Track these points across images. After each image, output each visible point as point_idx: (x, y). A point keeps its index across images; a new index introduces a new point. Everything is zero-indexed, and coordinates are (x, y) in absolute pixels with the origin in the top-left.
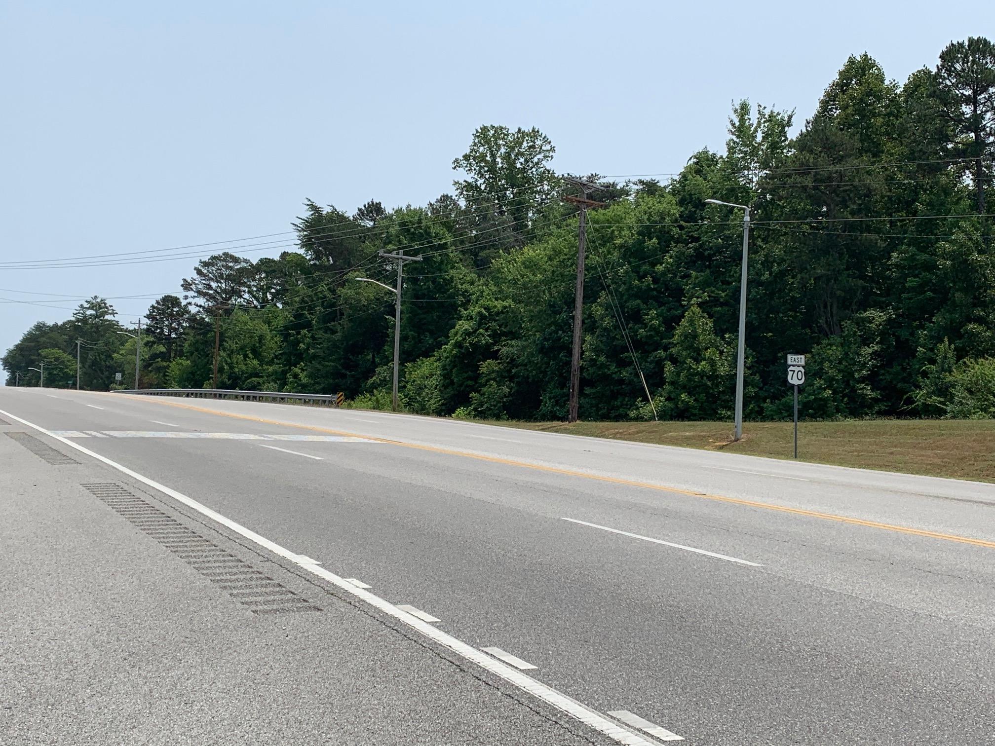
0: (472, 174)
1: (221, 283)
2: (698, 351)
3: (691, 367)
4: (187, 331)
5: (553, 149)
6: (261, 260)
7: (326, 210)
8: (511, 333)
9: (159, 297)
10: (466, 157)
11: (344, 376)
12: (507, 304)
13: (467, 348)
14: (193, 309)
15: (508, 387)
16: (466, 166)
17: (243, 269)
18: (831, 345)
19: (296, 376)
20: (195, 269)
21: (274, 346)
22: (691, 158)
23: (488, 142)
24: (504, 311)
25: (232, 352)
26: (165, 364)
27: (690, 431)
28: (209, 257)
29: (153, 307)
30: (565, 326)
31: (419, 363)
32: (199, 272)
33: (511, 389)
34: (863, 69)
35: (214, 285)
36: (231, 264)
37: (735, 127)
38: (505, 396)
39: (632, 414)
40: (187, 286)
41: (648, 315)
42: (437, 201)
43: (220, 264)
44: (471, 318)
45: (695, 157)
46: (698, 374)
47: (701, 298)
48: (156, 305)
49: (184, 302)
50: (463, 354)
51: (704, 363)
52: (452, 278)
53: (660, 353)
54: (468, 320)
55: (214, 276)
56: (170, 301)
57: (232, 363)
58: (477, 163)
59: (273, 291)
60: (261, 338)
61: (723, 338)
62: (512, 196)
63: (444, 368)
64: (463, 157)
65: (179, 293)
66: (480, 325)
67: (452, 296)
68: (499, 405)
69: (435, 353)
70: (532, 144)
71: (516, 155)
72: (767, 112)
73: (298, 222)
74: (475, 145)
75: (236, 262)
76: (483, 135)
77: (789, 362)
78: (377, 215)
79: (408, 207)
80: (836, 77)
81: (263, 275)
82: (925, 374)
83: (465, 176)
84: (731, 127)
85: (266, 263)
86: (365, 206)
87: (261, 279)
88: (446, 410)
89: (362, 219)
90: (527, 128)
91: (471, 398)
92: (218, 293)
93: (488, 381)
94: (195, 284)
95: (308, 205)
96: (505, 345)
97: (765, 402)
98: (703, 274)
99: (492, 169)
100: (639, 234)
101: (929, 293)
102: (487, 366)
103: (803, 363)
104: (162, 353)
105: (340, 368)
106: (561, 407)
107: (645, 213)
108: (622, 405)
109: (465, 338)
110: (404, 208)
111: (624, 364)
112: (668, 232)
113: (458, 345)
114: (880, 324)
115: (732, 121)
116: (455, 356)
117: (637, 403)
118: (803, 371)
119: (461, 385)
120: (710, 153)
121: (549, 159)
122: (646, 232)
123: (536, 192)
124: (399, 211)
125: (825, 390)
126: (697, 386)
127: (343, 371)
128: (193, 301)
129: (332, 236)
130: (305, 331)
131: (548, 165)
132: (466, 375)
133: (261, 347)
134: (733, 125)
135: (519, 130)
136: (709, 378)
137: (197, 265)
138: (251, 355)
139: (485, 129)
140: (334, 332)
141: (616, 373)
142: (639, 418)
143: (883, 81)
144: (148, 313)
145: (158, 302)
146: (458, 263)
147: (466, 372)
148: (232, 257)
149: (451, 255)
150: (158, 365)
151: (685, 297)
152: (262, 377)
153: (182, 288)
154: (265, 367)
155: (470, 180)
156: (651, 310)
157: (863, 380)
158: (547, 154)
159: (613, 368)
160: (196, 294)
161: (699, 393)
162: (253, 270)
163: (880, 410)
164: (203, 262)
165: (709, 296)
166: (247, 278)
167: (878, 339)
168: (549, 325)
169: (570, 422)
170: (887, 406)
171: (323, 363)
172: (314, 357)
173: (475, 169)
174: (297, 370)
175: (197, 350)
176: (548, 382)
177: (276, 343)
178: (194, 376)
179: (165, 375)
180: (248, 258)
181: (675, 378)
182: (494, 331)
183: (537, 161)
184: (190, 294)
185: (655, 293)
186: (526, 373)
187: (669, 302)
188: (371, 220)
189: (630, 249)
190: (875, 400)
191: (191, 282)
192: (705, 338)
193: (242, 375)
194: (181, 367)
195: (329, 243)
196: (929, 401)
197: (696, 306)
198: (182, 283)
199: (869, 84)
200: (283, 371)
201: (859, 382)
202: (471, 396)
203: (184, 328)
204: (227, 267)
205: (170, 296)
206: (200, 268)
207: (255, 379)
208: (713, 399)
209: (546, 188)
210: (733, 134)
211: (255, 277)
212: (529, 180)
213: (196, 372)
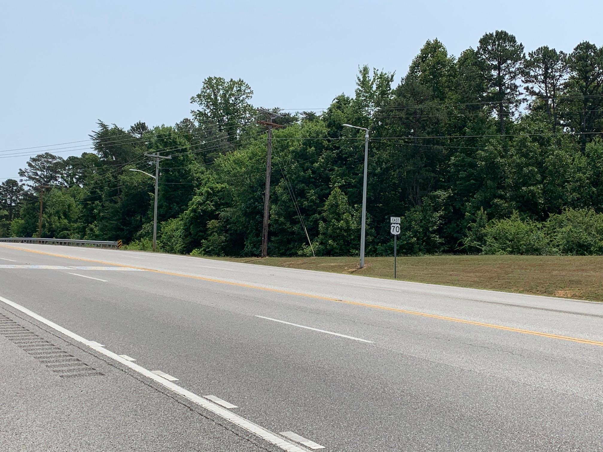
0: (203, 106)
1: (44, 172)
2: (339, 215)
3: (334, 225)
4: (22, 201)
5: (252, 92)
6: (70, 158)
7: (111, 127)
8: (227, 203)
9: (4, 180)
10: (199, 96)
11: (122, 230)
12: (224, 186)
13: (199, 213)
14: (26, 188)
15: (224, 236)
16: (199, 102)
17: (57, 164)
18: (416, 211)
19: (92, 230)
20: (27, 163)
21: (78, 211)
22: (334, 99)
23: (212, 87)
24: (222, 190)
25: (51, 215)
26: (8, 222)
27: (334, 262)
28: (36, 155)
30: (259, 199)
31: (170, 222)
32: (30, 165)
33: (226, 237)
34: (435, 48)
35: (39, 173)
36: (50, 160)
38: (223, 242)
39: (300, 252)
40: (22, 173)
41: (309, 193)
42: (181, 122)
43: (43, 160)
44: (202, 194)
45: (337, 99)
46: (338, 228)
47: (340, 183)
48: (2, 185)
49: (20, 184)
50: (197, 216)
51: (342, 222)
52: (190, 170)
53: (316, 216)
54: (200, 195)
55: (40, 167)
56: (11, 183)
57: (51, 222)
58: (205, 100)
59: (77, 177)
60: (69, 206)
61: (353, 207)
62: (227, 120)
63: (185, 225)
64: (197, 96)
65: (17, 178)
66: (207, 199)
67: (190, 181)
68: (219, 247)
69: (180, 216)
70: (239, 89)
71: (230, 95)
72: (379, 73)
73: (93, 134)
74: (204, 88)
75: (53, 159)
76: (209, 82)
77: (392, 222)
78: (143, 131)
79: (163, 125)
80: (419, 53)
81: (71, 167)
82: (470, 229)
83: (198, 107)
84: (358, 81)
85: (72, 159)
86: (135, 125)
87: (69, 169)
88: (186, 251)
89: (133, 133)
90: (236, 79)
91: (202, 243)
92: (42, 178)
93: (212, 233)
94: (28, 172)
95: (99, 124)
96: (222, 211)
97: (377, 245)
98: (341, 169)
99: (215, 104)
100: (304, 144)
101: (472, 181)
102: (212, 224)
104: (5, 215)
105: (120, 224)
106: (257, 249)
107: (308, 132)
108: (294, 247)
109: (198, 207)
110: (160, 126)
111: (294, 222)
112: (321, 144)
113: (194, 211)
114: (444, 199)
115: (358, 77)
116: (192, 218)
117: (302, 246)
118: (399, 226)
119: (196, 236)
120: (346, 96)
121: (250, 98)
122: (308, 143)
123: (242, 118)
124: (157, 128)
125: (412, 238)
126: (338, 236)
127: (122, 227)
128: (26, 183)
129: (114, 143)
130: (98, 202)
131: (249, 102)
132: (199, 229)
133: (69, 212)
134: (359, 80)
135: (231, 80)
136: (345, 231)
137: (29, 160)
138: (63, 217)
139: (210, 79)
140: (116, 203)
141: (290, 228)
142: (304, 255)
143: (446, 56)
145: (3, 184)
146: (193, 161)
147: (199, 227)
148: (51, 155)
149: (189, 156)
150: (4, 223)
151: (331, 182)
152: (70, 230)
153: (19, 175)
154: (72, 224)
155: (201, 110)
156: (311, 190)
157: (434, 232)
158: (248, 95)
159: (288, 224)
160: (28, 179)
161: (339, 240)
162: (64, 164)
163: (444, 249)
164: (32, 159)
165: (345, 182)
166: (61, 169)
167: (443, 208)
168: (250, 199)
169: (262, 258)
170: (448, 247)
171: (109, 222)
172: (103, 218)
173: (204, 103)
174: (92, 226)
175: (28, 214)
176: (249, 234)
177: (79, 209)
178: (26, 230)
179: (8, 229)
180: (61, 156)
181: (325, 231)
182: (216, 202)
183: (242, 99)
184: (24, 178)
185: (313, 180)
186: (236, 228)
187: (322, 185)
188: (139, 134)
189: (298, 153)
190: (441, 244)
191: (24, 171)
192: (343, 207)
193: (57, 229)
194: (18, 224)
195: (113, 147)
196: (472, 245)
197: (338, 188)
198: (19, 171)
199: (438, 57)
200: (83, 227)
201: (432, 233)
202: (202, 242)
203: (20, 200)
204: (48, 162)
205: (11, 180)
206: (30, 162)
207: (65, 232)
208: (348, 243)
209: (248, 115)
210: (359, 85)
211: (65, 168)
212: (237, 111)
213: (28, 227)
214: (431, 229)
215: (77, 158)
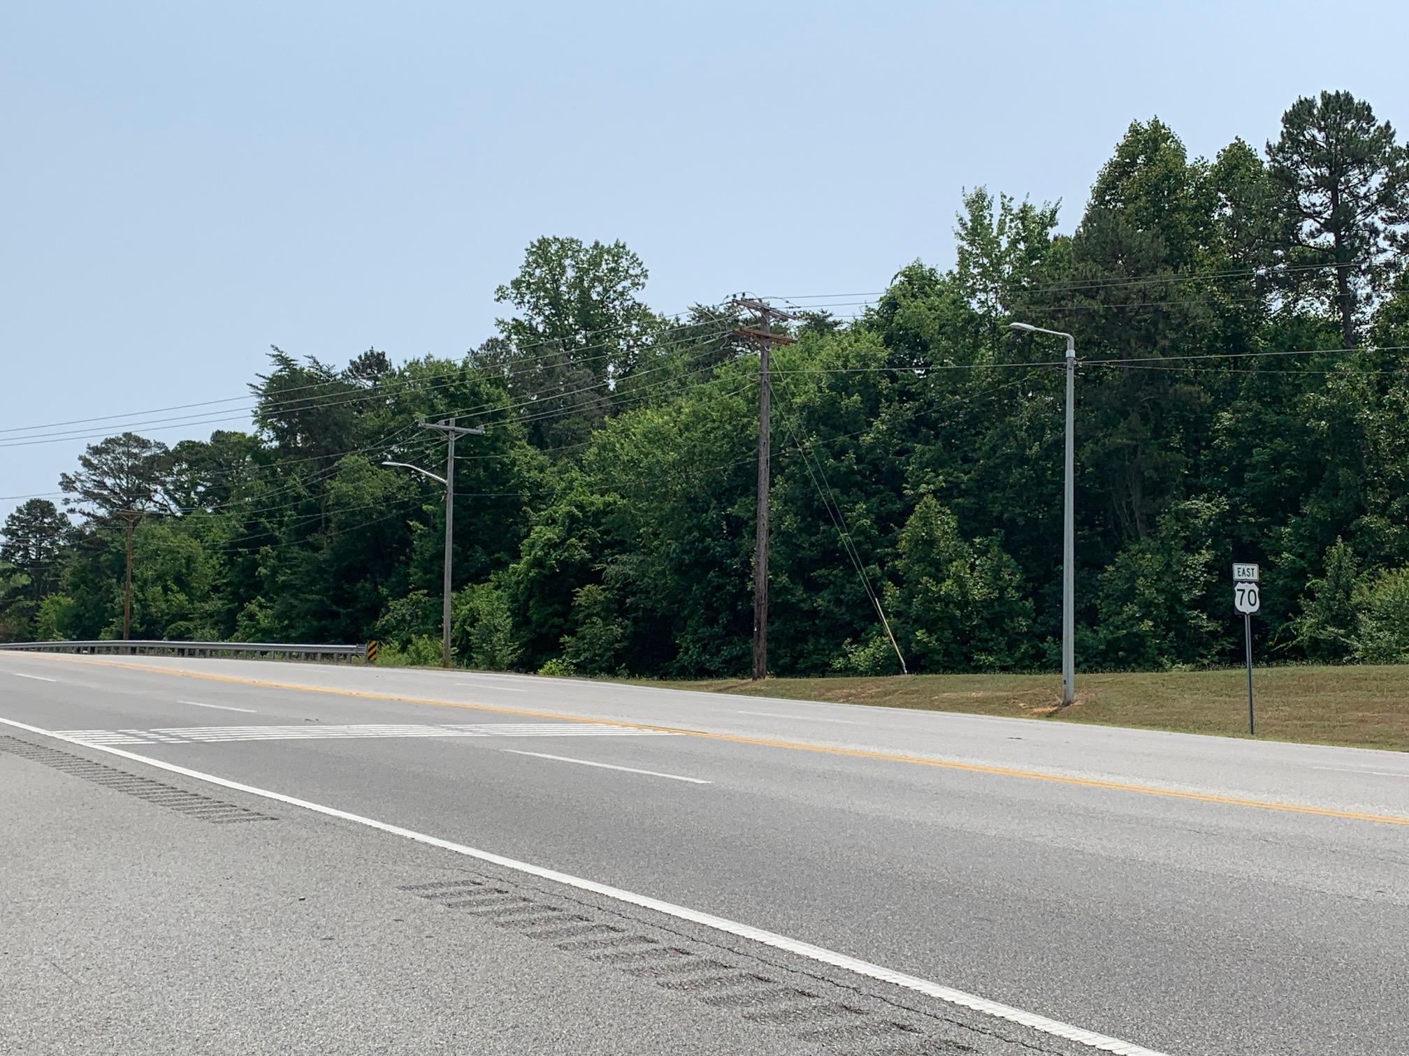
0: (525, 309)
1: (120, 478)
2: (937, 565)
3: (927, 590)
4: (66, 552)
5: (645, 274)
6: (181, 444)
7: (304, 364)
8: (622, 543)
9: (22, 503)
10: (516, 284)
11: (335, 615)
12: (611, 500)
13: (552, 567)
14: (76, 521)
15: (620, 625)
16: (516, 297)
17: (153, 459)
19: (251, 617)
20: (80, 458)
21: (209, 572)
22: (896, 276)
23: (548, 262)
24: (607, 510)
25: (145, 582)
26: (32, 604)
28: (102, 439)
29: (12, 517)
30: (714, 530)
31: (468, 591)
32: (87, 463)
33: (624, 628)
34: (1155, 141)
35: (109, 482)
36: (135, 451)
37: (966, 229)
38: (618, 641)
39: (838, 663)
40: (67, 484)
41: (851, 510)
42: (482, 348)
43: (119, 450)
44: (554, 522)
45: (903, 274)
46: (939, 599)
47: (934, 483)
48: (17, 515)
49: (60, 509)
50: (545, 576)
51: (949, 582)
52: (514, 463)
53: (874, 569)
54: (548, 525)
55: (110, 468)
56: (39, 508)
57: (146, 600)
58: (531, 293)
59: (201, 489)
60: (190, 560)
61: (972, 545)
62: (584, 341)
63: (514, 598)
64: (513, 283)
65: (56, 497)
66: (570, 533)
67: (514, 489)
68: (609, 654)
69: (492, 577)
70: (613, 265)
71: (593, 280)
72: (1016, 207)
73: (258, 382)
74: (528, 265)
75: (143, 447)
76: (542, 252)
77: (1236, 577)
78: (379, 372)
79: (428, 358)
80: (1113, 155)
81: (185, 466)
82: (1310, 595)
83: (513, 311)
84: (958, 228)
85: (188, 448)
86: (360, 357)
87: (181, 473)
88: (527, 664)
89: (355, 378)
90: (607, 243)
91: (563, 644)
92: (116, 493)
93: (589, 616)
94: (82, 481)
95: (274, 356)
96: (612, 562)
98: (933, 448)
99: (555, 301)
100: (830, 387)
101: (1289, 471)
102: (586, 594)
103: (1256, 577)
104: (25, 586)
105: (328, 602)
106: (712, 655)
107: (838, 357)
108: (816, 649)
109: (549, 553)
110: (422, 360)
111: (813, 587)
112: (875, 386)
113: (538, 563)
114: (1210, 520)
115: (961, 219)
116: (532, 581)
117: (844, 646)
118: (1257, 590)
119: (542, 625)
120: (927, 268)
121: (640, 287)
122: (841, 385)
123: (619, 336)
124: (413, 366)
125: (1143, 621)
126: (939, 619)
127: (334, 608)
128: (77, 507)
129: (312, 402)
130: (268, 548)
131: (637, 296)
132: (550, 610)
133: (190, 574)
134: (964, 225)
135: (597, 244)
136: (958, 605)
137: (84, 452)
138: (175, 588)
139: (544, 243)
140: (316, 549)
141: (804, 601)
142: (849, 671)
143: (1184, 157)
144: (5, 526)
145: (19, 510)
146: (520, 440)
147: (551, 605)
148: (137, 439)
149: (510, 427)
150: (20, 605)
151: (907, 483)
152: (191, 620)
153: (60, 487)
154: (197, 605)
155: (522, 318)
156: (856, 503)
157: (1197, 604)
158: (636, 281)
159: (800, 592)
160: (81, 497)
161: (943, 629)
162: (167, 459)
163: (1223, 649)
164: (93, 448)
165: (945, 481)
166: (160, 471)
167: (1210, 541)
168: (689, 531)
169: (755, 679)
170: (1232, 644)
171: (302, 596)
172: (285, 586)
173: (529, 302)
174: (252, 607)
175: (84, 582)
176: (690, 616)
177: (214, 567)
178: (81, 622)
179: (31, 619)
180: (162, 441)
181: (903, 607)
182: (593, 540)
183: (621, 290)
184: (75, 495)
185: (859, 478)
186: (649, 605)
187: (880, 492)
188: (369, 379)
189: (816, 411)
190: (1213, 635)
191: (73, 479)
192: (947, 545)
193: (162, 616)
194: (57, 608)
195: (308, 413)
196: (1323, 635)
197: (930, 496)
198: (60, 479)
199: (1167, 163)
200: (229, 610)
201: (1189, 608)
202: (562, 640)
203: (60, 548)
204: (130, 455)
205: (39, 501)
206: (88, 457)
207: (181, 623)
208: (964, 638)
209: (634, 329)
210: (963, 239)
211: (172, 470)
212: (610, 318)
213: (84, 615)
214: (1185, 598)
215: (202, 445)
